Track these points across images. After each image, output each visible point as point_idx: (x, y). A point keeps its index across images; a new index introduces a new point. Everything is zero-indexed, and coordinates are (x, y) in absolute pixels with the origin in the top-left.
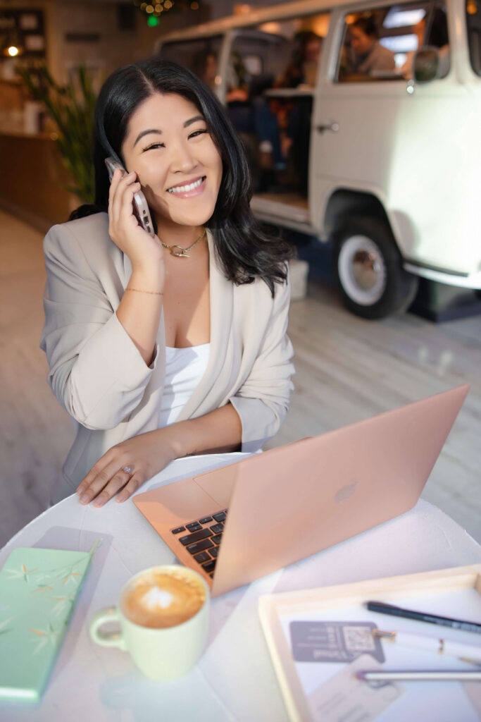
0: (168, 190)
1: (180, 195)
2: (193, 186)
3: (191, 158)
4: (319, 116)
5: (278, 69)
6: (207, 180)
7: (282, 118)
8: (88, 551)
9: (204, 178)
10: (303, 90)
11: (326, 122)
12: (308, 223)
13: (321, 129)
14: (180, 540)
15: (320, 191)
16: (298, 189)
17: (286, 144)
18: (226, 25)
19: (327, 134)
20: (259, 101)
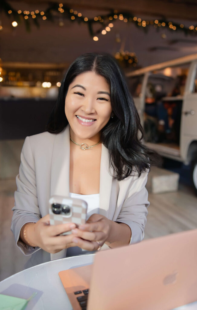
0: (76, 116)
1: (80, 122)
2: (87, 121)
3: (92, 108)
4: (185, 108)
5: (169, 90)
6: (96, 122)
7: (170, 111)
8: (26, 299)
9: (95, 120)
10: (179, 98)
11: (188, 110)
12: (179, 156)
13: (186, 113)
14: (77, 298)
15: (185, 141)
16: (175, 141)
17: (171, 122)
18: (147, 70)
19: (189, 116)
20: (159, 103)
